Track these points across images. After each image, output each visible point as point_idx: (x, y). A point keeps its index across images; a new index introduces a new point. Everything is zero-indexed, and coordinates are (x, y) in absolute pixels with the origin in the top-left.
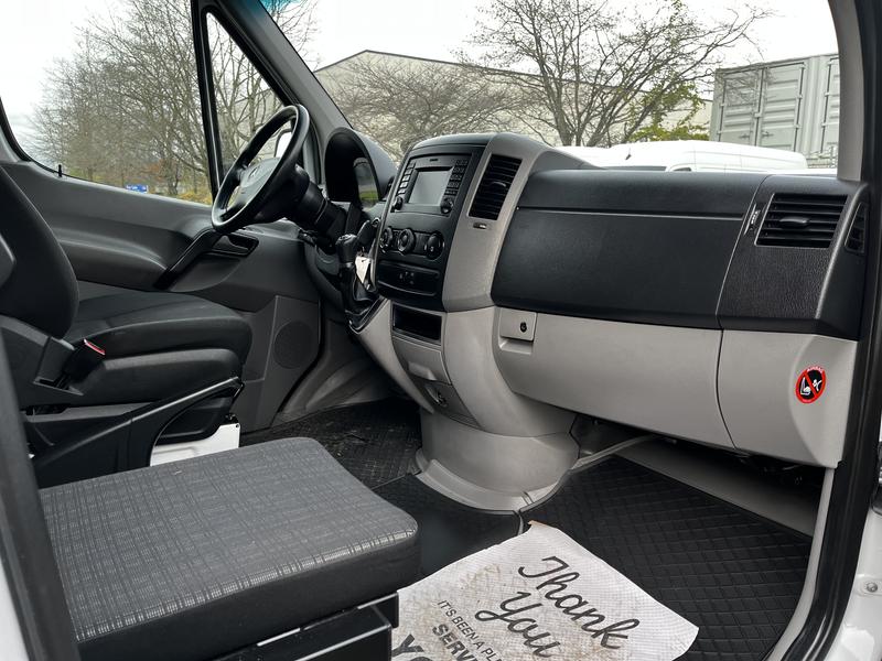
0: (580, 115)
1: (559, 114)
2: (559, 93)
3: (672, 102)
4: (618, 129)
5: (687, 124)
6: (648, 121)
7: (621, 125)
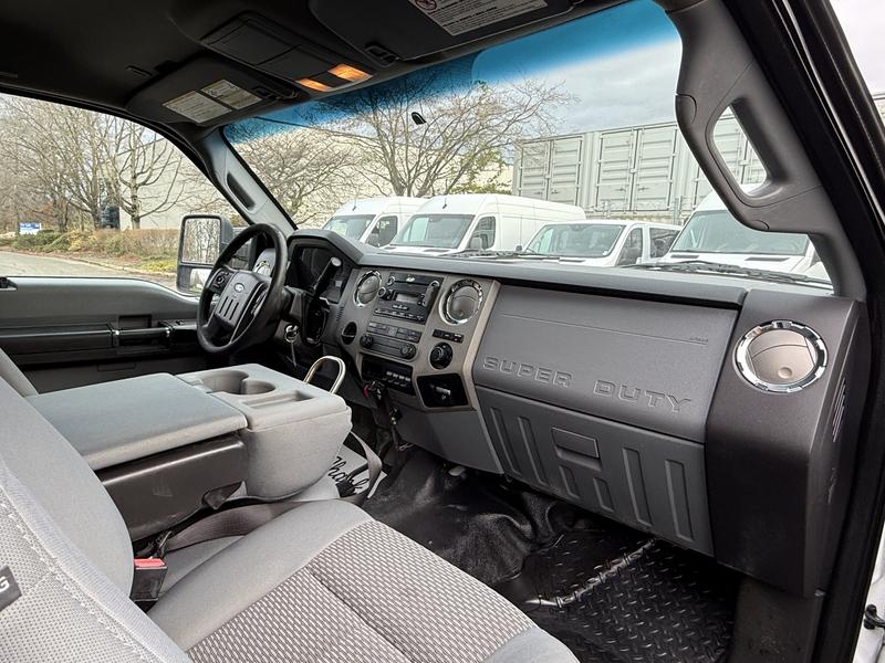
0: (410, 172)
1: (393, 170)
2: (393, 153)
3: (482, 164)
4: (440, 184)
5: (494, 182)
6: (465, 178)
7: (443, 181)
